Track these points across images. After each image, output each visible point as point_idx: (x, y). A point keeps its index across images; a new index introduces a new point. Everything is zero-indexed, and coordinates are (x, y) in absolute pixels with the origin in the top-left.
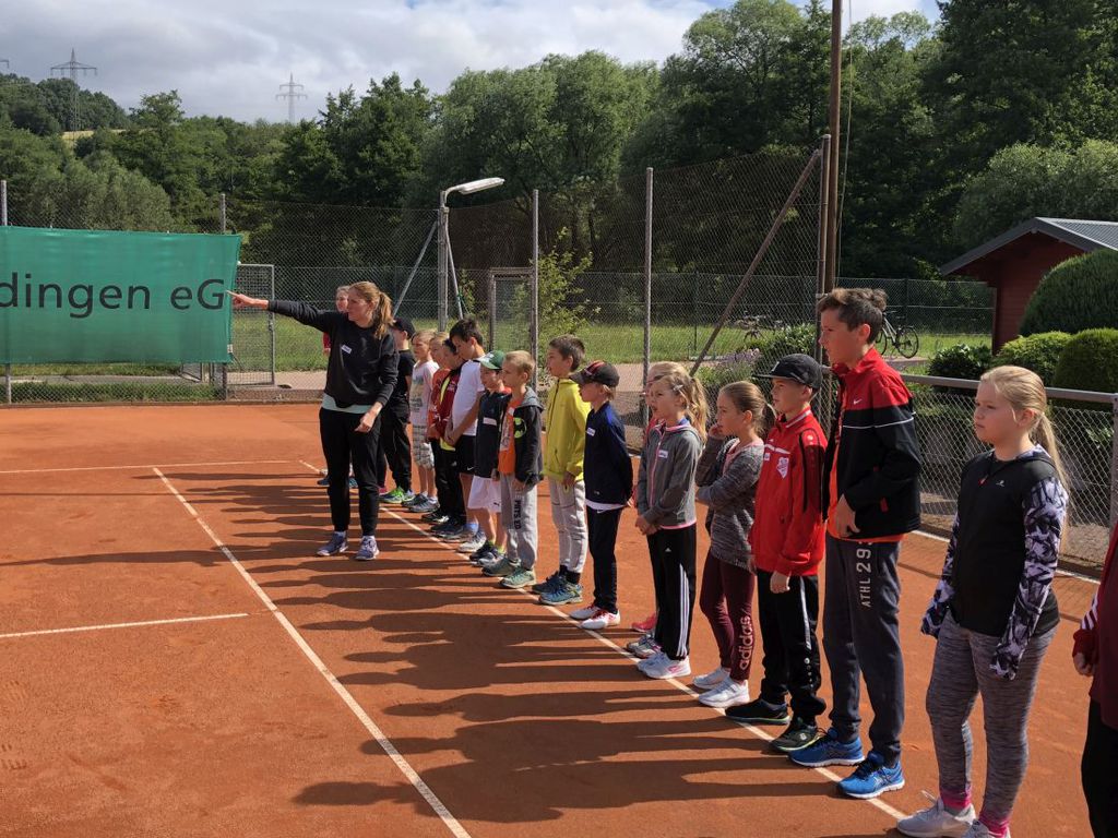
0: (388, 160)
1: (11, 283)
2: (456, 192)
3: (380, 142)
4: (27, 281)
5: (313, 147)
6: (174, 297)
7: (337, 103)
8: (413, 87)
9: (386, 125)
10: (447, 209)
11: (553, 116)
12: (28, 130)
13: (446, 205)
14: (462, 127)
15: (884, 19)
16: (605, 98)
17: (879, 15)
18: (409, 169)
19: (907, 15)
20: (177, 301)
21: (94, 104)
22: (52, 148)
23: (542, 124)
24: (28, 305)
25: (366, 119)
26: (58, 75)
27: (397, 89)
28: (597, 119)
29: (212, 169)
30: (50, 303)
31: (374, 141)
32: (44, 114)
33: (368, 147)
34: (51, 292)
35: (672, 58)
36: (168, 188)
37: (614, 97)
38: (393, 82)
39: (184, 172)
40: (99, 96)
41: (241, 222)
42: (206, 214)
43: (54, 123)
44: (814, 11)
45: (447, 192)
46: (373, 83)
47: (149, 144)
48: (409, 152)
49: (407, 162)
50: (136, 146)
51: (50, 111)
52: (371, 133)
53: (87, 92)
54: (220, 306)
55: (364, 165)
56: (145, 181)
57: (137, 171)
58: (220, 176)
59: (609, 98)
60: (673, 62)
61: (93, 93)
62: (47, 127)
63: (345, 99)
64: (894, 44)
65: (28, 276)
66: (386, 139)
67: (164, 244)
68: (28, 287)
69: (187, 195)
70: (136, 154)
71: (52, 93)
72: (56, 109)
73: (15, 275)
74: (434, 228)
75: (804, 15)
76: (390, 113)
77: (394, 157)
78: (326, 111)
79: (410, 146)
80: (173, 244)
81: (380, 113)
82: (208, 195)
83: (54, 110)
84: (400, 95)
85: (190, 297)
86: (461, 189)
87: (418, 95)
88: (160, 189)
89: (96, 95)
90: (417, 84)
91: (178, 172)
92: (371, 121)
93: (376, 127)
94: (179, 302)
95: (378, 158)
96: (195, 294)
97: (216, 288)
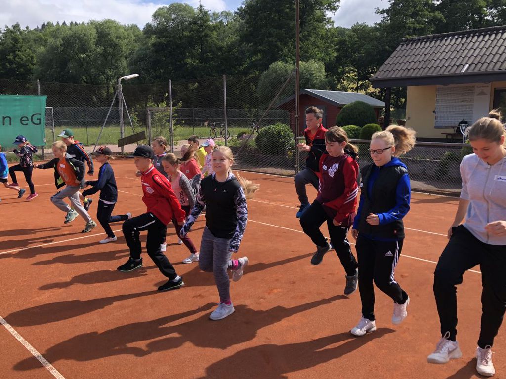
0: (22, 60)
3: (17, 52)
6: (21, 121)
9: (19, 45)
11: (98, 44)
14: (58, 48)
15: (219, 13)
16: (118, 37)
17: (217, 12)
18: (33, 64)
19: (226, 12)
20: (23, 122)
23: (94, 47)
25: (9, 42)
27: (19, 30)
28: (115, 46)
31: (14, 52)
33: (11, 54)
35: (148, 24)
37: (122, 37)
38: (17, 26)
44: (201, 10)
46: (7, 26)
48: (32, 57)
49: (32, 61)
52: (12, 48)
54: (40, 124)
55: (10, 62)
59: (120, 38)
60: (148, 26)
64: (221, 22)
66: (19, 51)
67: (16, 100)
75: (196, 11)
76: (21, 41)
77: (25, 59)
79: (32, 55)
80: (20, 100)
81: (16, 40)
84: (21, 33)
85: (28, 120)
87: (29, 33)
92: (11, 43)
93: (14, 46)
94: (24, 122)
95: (17, 59)
96: (30, 119)
97: (38, 117)
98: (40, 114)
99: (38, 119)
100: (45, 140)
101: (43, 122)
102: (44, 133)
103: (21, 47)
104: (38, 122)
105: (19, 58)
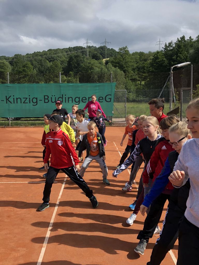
1: (62, 97)
2: (176, 67)
4: (65, 96)
5: (160, 57)
7: (168, 45)
8: (189, 39)
10: (172, 72)
12: (95, 59)
13: (172, 71)
21: (111, 51)
22: (100, 63)
24: (65, 102)
26: (102, 45)
27: (184, 40)
29: (135, 65)
30: (70, 102)
31: (177, 54)
32: (99, 55)
33: (175, 56)
34: (70, 99)
36: (124, 71)
38: (183, 38)
39: (129, 67)
40: (112, 49)
41: (142, 79)
42: (134, 77)
43: (101, 57)
45: (172, 67)
46: (178, 39)
47: (120, 60)
50: (117, 61)
51: (100, 54)
52: (176, 52)
53: (109, 48)
54: (110, 101)
55: (174, 61)
56: (119, 70)
57: (117, 67)
58: (137, 67)
61: (110, 48)
62: (99, 58)
63: (170, 44)
65: (65, 95)
66: (180, 53)
68: (65, 98)
69: (128, 73)
70: (117, 63)
71: (101, 49)
72: (102, 53)
73: (62, 95)
74: (169, 77)
76: (182, 47)
78: (164, 47)
79: (187, 55)
80: (99, 86)
81: (179, 47)
82: (134, 72)
83: (101, 54)
85: (103, 99)
86: (177, 66)
87: (190, 41)
88: (122, 72)
89: (111, 49)
90: (190, 37)
91: (127, 67)
92: (176, 49)
93: (178, 50)
94: (100, 101)
95: (178, 58)
96: (104, 98)
97: (109, 97)
98: (111, 95)
99: (109, 98)
100: (113, 112)
101: (112, 100)
102: (113, 108)
103: (182, 51)
104: (109, 100)
105: (180, 58)
